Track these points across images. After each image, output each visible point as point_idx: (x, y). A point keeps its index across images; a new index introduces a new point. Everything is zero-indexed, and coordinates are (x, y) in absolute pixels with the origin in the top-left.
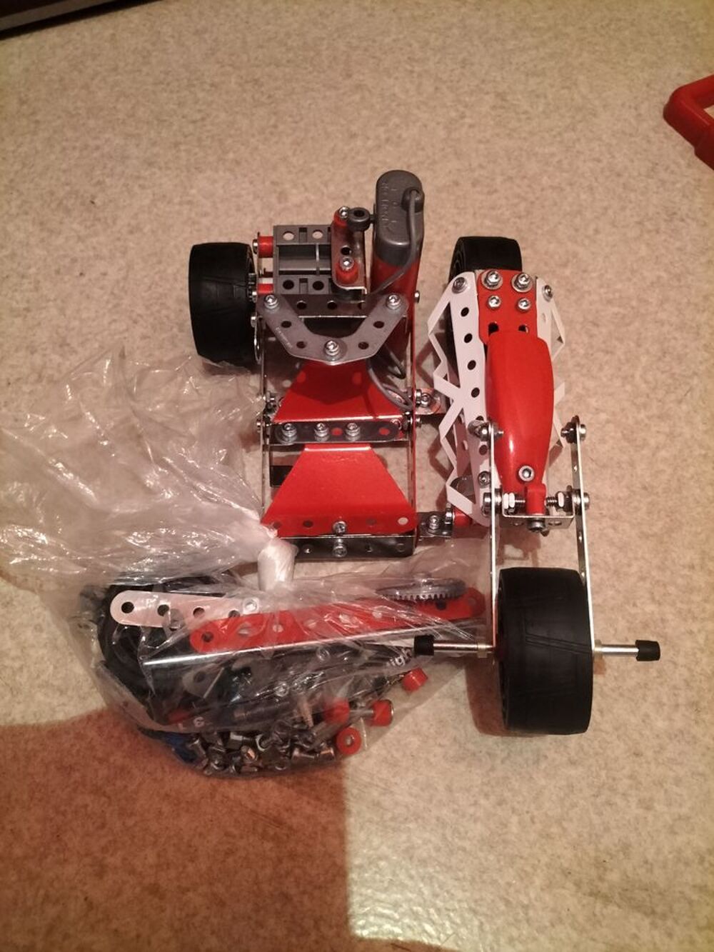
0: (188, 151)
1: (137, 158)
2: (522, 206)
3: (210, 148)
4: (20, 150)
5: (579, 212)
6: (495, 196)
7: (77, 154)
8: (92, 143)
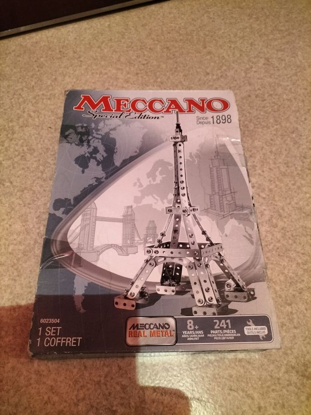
0: (142, 77)
1: (122, 79)
2: (276, 107)
3: (151, 76)
4: (75, 73)
5: (298, 111)
6: (265, 102)
7: (98, 76)
8: (104, 71)
